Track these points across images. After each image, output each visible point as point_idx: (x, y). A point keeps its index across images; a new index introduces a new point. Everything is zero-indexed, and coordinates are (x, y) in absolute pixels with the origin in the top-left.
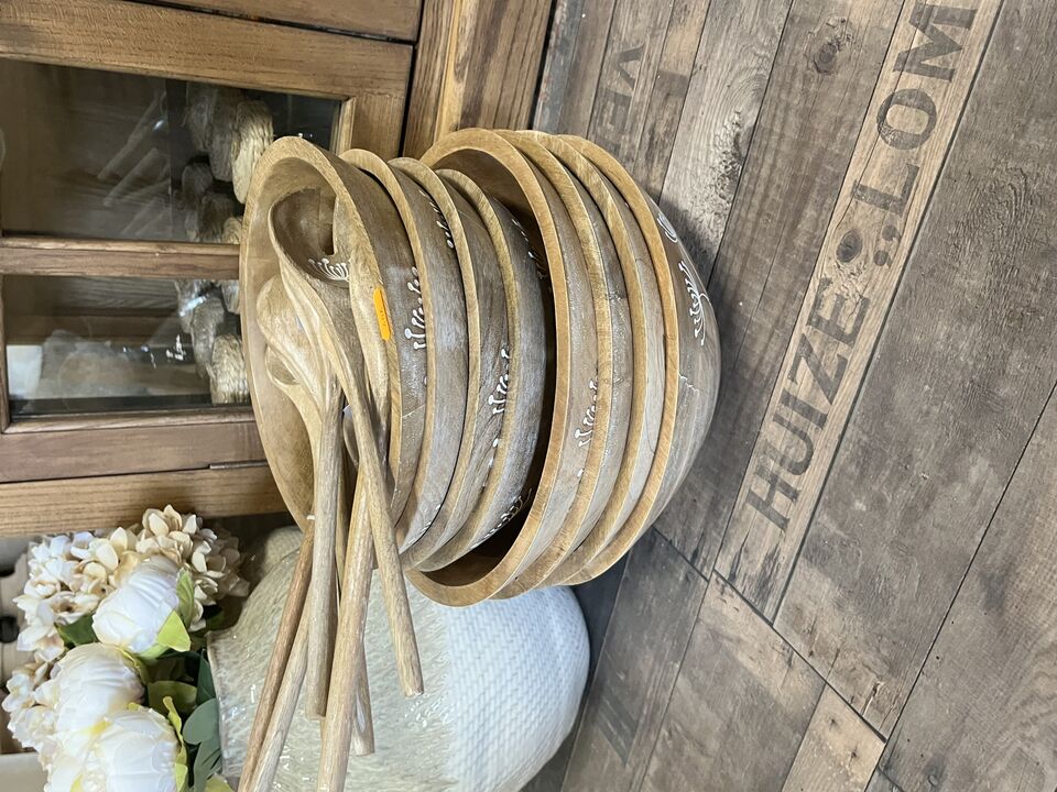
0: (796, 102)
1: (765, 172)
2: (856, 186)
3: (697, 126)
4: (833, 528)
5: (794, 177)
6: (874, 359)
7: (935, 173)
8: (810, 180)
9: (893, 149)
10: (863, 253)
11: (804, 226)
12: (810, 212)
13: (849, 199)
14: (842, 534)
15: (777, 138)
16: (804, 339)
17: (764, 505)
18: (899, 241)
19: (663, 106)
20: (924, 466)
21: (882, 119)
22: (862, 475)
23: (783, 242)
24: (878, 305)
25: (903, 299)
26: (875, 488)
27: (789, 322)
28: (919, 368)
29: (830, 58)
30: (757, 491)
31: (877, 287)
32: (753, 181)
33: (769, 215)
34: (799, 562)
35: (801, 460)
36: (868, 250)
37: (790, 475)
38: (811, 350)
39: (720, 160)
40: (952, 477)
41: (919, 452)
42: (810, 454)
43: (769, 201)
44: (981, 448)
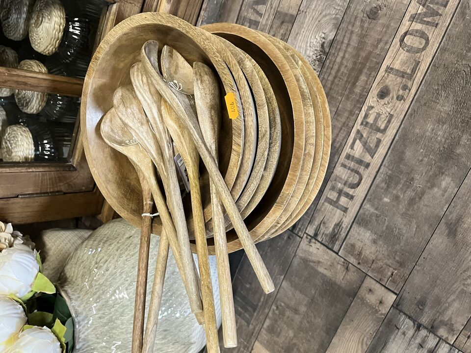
0: (357, 30)
1: (339, 60)
2: (388, 67)
3: (300, 37)
4: (372, 210)
5: (355, 63)
6: (396, 139)
7: (428, 64)
8: (363, 65)
9: (407, 54)
10: (391, 95)
11: (360, 83)
12: (363, 78)
13: (384, 73)
14: (377, 212)
15: (346, 45)
16: (358, 132)
17: (335, 203)
18: (410, 91)
19: (280, 27)
20: (419, 182)
21: (402, 40)
22: (388, 187)
23: (348, 90)
24: (398, 117)
25: (411, 115)
26: (395, 192)
27: (351, 124)
28: (418, 143)
29: (376, 13)
30: (331, 197)
31: (398, 110)
32: (332, 63)
33: (340, 78)
34: (353, 226)
35: (356, 182)
36: (393, 94)
37: (349, 189)
38: (362, 136)
39: (313, 53)
40: (433, 186)
41: (417, 177)
42: (361, 179)
43: (341, 72)
44: (447, 173)
